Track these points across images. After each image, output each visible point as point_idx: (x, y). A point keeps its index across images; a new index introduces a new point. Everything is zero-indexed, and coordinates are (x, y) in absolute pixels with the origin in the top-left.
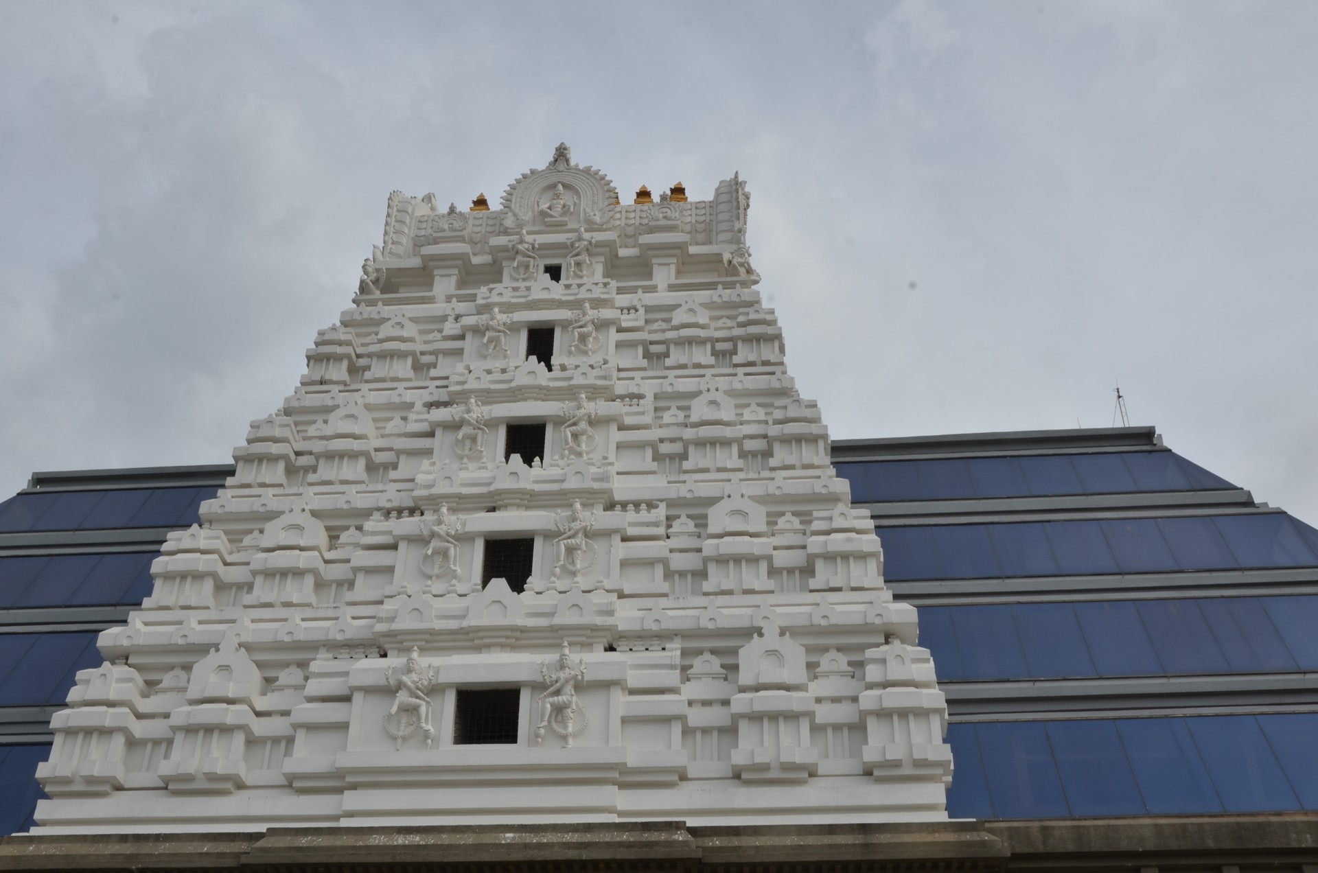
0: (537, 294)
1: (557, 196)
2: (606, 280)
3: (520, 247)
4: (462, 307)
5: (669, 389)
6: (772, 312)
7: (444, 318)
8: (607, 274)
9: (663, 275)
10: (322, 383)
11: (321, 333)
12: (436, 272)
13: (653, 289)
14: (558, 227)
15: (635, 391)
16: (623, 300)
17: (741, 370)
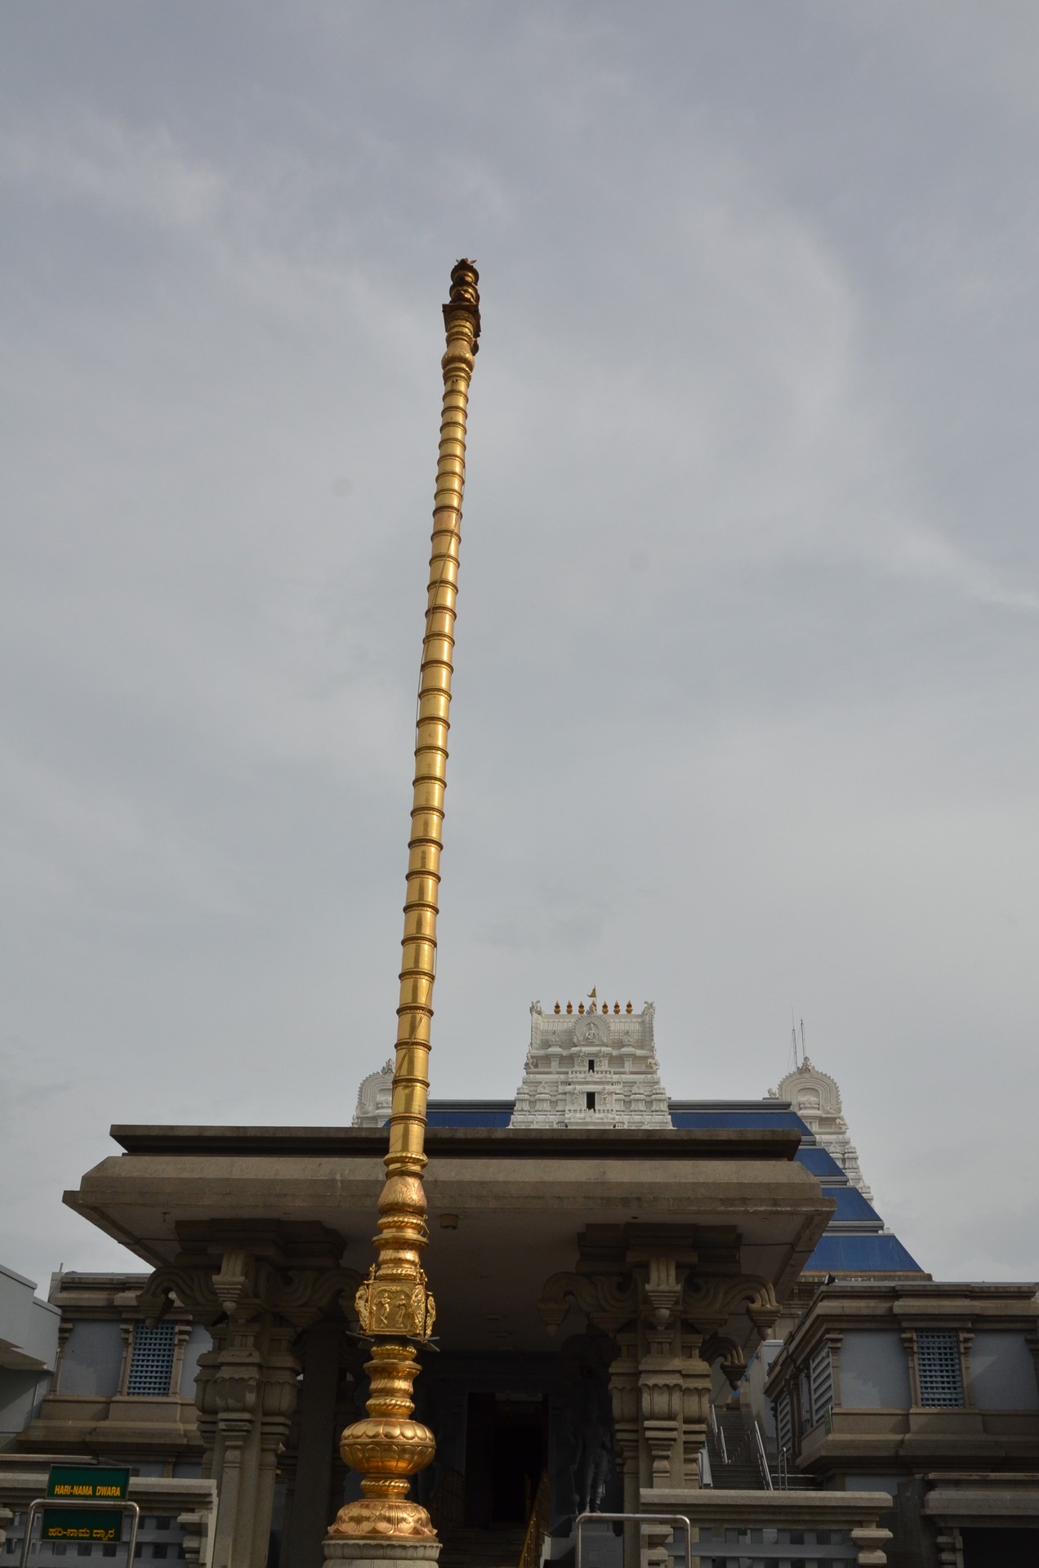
0: (589, 1079)
1: (590, 1029)
2: (609, 1069)
3: (581, 1054)
4: (562, 1077)
5: (632, 1121)
6: (664, 1089)
7: (557, 1082)
8: (609, 1067)
9: (628, 1066)
10: (522, 1110)
11: (518, 1089)
12: (552, 1059)
13: (624, 1073)
14: (592, 1044)
15: (621, 1120)
16: (616, 1077)
17: (654, 1113)
